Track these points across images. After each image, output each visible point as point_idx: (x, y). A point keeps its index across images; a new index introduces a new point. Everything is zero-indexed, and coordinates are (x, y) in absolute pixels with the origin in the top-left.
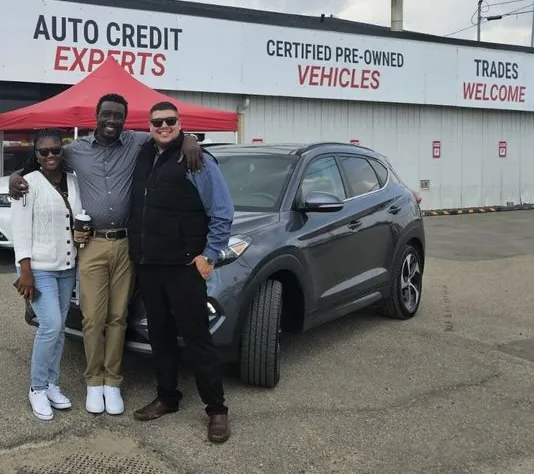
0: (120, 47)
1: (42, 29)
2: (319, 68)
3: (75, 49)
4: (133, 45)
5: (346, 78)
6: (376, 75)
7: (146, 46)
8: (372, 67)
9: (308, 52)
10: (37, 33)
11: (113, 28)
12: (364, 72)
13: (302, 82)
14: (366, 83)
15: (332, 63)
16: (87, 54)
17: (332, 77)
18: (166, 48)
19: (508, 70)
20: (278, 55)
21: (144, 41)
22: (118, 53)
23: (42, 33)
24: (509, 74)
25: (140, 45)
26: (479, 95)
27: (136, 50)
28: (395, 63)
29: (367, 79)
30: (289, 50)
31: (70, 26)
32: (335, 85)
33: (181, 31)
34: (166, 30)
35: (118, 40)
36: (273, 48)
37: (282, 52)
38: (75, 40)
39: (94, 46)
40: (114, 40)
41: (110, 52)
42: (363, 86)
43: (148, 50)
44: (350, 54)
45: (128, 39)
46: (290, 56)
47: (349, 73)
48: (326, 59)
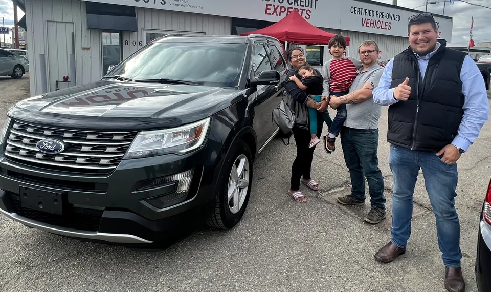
0: (292, 6)
2: (369, 20)
3: (274, 5)
4: (298, 5)
5: (379, 25)
6: (390, 24)
7: (303, 6)
8: (389, 21)
9: (366, 12)
12: (386, 22)
13: (363, 25)
14: (386, 27)
15: (374, 18)
16: (279, 7)
17: (374, 24)
18: (311, 7)
20: (355, 13)
21: (302, 3)
22: (292, 8)
25: (301, 5)
27: (299, 7)
28: (397, 19)
30: (359, 11)
32: (375, 27)
35: (292, 2)
36: (353, 10)
38: (274, 1)
39: (282, 4)
40: (290, 2)
41: (289, 8)
42: (385, 29)
43: (304, 8)
44: (381, 15)
45: (296, 2)
46: (359, 14)
47: (380, 23)
48: (372, 16)
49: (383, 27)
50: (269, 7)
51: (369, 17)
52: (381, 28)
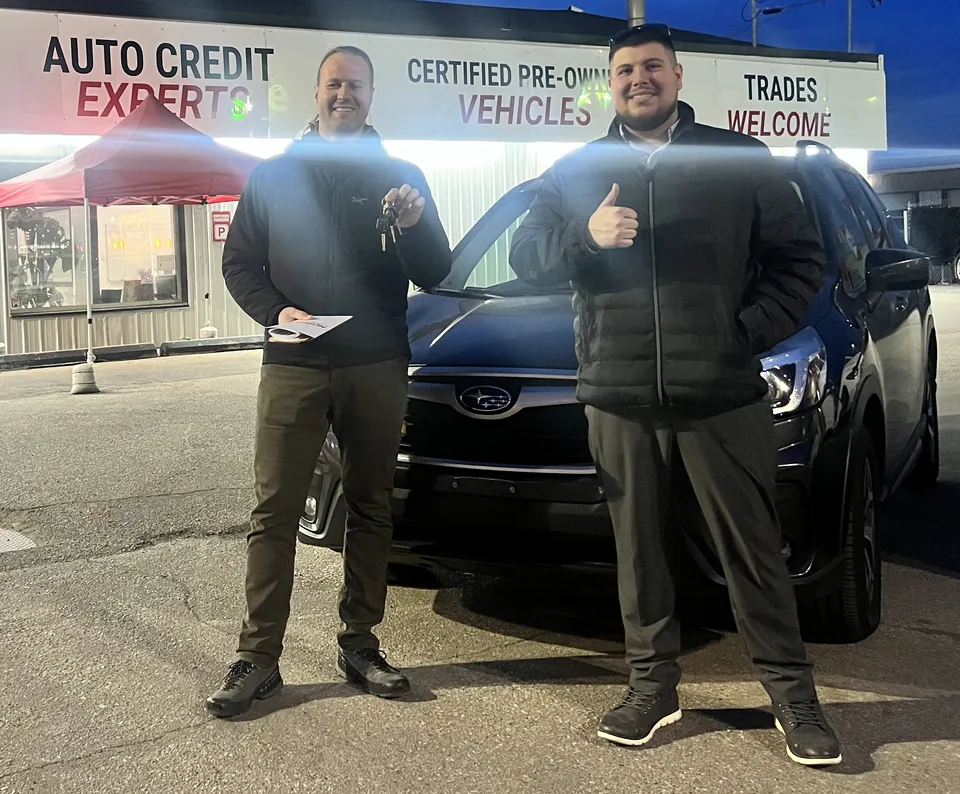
0: (177, 79)
1: (55, 56)
2: (492, 97)
3: (108, 85)
4: (197, 75)
5: (537, 110)
7: (217, 76)
9: (473, 74)
10: (49, 62)
11: (166, 51)
12: (565, 100)
13: (466, 119)
14: (569, 117)
15: (514, 89)
16: (129, 90)
17: (514, 110)
18: (250, 77)
19: (800, 89)
20: (426, 80)
21: (213, 69)
22: (176, 87)
23: (56, 62)
24: (803, 95)
25: (208, 75)
27: (202, 83)
29: (571, 111)
30: (444, 74)
31: (98, 51)
32: (519, 122)
33: (271, 51)
34: (248, 50)
35: (175, 69)
36: (417, 71)
37: (432, 76)
38: (108, 71)
39: (137, 79)
40: (168, 69)
41: (163, 88)
42: (563, 122)
43: (222, 82)
44: (541, 75)
45: (189, 67)
46: (446, 81)
47: (541, 104)
48: (503, 84)
49: (556, 115)
50: (90, 91)
51: (488, 90)
52: (548, 122)
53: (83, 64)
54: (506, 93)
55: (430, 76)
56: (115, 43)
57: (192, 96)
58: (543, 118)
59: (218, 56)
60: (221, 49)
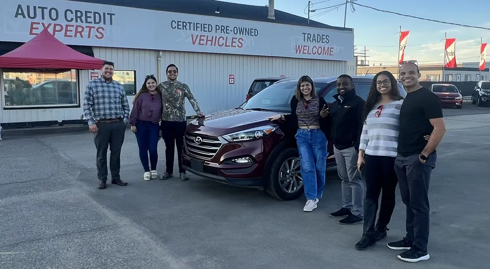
0: (74, 22)
1: (20, 12)
2: (205, 36)
3: (43, 24)
4: (82, 22)
5: (222, 41)
6: (240, 41)
7: (91, 23)
8: (238, 36)
9: (197, 27)
10: (17, 14)
11: (69, 13)
12: (233, 38)
13: (194, 43)
14: (234, 44)
15: (213, 33)
16: (52, 27)
17: (213, 41)
18: (105, 23)
19: (323, 39)
20: (178, 28)
21: (89, 20)
22: (73, 26)
23: (20, 14)
24: (323, 41)
25: (87, 22)
26: (305, 51)
27: (84, 25)
28: (253, 34)
29: (235, 42)
30: (185, 26)
31: (39, 11)
32: (215, 45)
33: (114, 14)
34: (104, 14)
35: (72, 19)
36: (175, 25)
37: (181, 27)
38: (43, 18)
39: (56, 22)
40: (69, 19)
41: (67, 26)
42: (232, 46)
43: (92, 25)
44: (224, 29)
45: (78, 19)
46: (186, 29)
47: (224, 39)
48: (209, 31)
49: (229, 43)
50: (35, 26)
51: (203, 33)
52: (226, 46)
53: (32, 15)
54: (210, 35)
55: (179, 27)
56: (46, 8)
57: (80, 29)
58: (225, 44)
59: (92, 15)
60: (93, 13)
